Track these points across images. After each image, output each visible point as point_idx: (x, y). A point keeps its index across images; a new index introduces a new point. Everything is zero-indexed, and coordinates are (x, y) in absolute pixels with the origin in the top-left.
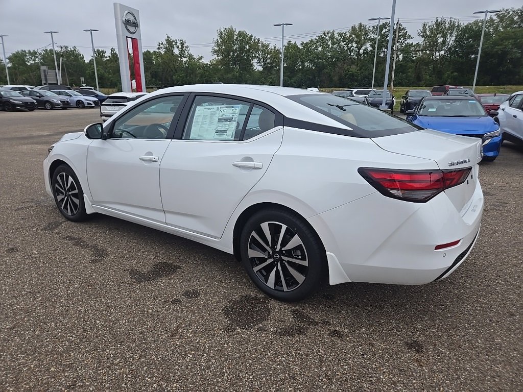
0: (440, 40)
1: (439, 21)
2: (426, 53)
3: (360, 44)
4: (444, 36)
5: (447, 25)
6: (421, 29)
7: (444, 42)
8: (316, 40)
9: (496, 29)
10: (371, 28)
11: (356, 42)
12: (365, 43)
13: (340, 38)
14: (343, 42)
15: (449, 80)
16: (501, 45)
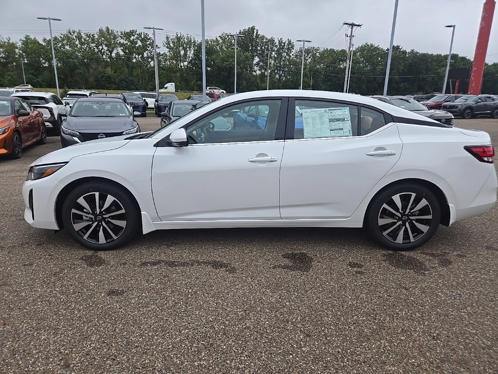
0: (182, 53)
1: (179, 35)
2: (173, 63)
3: (111, 47)
4: (185, 49)
5: (186, 40)
6: (166, 40)
7: (185, 54)
8: (61, 37)
9: (221, 48)
10: (120, 34)
11: (106, 45)
12: (115, 47)
13: (88, 39)
14: (93, 43)
15: (195, 88)
16: (228, 61)
